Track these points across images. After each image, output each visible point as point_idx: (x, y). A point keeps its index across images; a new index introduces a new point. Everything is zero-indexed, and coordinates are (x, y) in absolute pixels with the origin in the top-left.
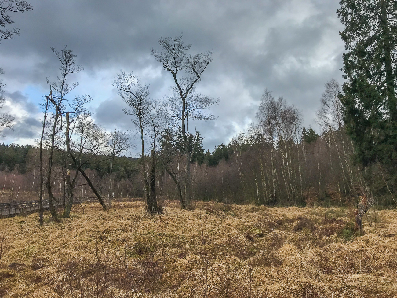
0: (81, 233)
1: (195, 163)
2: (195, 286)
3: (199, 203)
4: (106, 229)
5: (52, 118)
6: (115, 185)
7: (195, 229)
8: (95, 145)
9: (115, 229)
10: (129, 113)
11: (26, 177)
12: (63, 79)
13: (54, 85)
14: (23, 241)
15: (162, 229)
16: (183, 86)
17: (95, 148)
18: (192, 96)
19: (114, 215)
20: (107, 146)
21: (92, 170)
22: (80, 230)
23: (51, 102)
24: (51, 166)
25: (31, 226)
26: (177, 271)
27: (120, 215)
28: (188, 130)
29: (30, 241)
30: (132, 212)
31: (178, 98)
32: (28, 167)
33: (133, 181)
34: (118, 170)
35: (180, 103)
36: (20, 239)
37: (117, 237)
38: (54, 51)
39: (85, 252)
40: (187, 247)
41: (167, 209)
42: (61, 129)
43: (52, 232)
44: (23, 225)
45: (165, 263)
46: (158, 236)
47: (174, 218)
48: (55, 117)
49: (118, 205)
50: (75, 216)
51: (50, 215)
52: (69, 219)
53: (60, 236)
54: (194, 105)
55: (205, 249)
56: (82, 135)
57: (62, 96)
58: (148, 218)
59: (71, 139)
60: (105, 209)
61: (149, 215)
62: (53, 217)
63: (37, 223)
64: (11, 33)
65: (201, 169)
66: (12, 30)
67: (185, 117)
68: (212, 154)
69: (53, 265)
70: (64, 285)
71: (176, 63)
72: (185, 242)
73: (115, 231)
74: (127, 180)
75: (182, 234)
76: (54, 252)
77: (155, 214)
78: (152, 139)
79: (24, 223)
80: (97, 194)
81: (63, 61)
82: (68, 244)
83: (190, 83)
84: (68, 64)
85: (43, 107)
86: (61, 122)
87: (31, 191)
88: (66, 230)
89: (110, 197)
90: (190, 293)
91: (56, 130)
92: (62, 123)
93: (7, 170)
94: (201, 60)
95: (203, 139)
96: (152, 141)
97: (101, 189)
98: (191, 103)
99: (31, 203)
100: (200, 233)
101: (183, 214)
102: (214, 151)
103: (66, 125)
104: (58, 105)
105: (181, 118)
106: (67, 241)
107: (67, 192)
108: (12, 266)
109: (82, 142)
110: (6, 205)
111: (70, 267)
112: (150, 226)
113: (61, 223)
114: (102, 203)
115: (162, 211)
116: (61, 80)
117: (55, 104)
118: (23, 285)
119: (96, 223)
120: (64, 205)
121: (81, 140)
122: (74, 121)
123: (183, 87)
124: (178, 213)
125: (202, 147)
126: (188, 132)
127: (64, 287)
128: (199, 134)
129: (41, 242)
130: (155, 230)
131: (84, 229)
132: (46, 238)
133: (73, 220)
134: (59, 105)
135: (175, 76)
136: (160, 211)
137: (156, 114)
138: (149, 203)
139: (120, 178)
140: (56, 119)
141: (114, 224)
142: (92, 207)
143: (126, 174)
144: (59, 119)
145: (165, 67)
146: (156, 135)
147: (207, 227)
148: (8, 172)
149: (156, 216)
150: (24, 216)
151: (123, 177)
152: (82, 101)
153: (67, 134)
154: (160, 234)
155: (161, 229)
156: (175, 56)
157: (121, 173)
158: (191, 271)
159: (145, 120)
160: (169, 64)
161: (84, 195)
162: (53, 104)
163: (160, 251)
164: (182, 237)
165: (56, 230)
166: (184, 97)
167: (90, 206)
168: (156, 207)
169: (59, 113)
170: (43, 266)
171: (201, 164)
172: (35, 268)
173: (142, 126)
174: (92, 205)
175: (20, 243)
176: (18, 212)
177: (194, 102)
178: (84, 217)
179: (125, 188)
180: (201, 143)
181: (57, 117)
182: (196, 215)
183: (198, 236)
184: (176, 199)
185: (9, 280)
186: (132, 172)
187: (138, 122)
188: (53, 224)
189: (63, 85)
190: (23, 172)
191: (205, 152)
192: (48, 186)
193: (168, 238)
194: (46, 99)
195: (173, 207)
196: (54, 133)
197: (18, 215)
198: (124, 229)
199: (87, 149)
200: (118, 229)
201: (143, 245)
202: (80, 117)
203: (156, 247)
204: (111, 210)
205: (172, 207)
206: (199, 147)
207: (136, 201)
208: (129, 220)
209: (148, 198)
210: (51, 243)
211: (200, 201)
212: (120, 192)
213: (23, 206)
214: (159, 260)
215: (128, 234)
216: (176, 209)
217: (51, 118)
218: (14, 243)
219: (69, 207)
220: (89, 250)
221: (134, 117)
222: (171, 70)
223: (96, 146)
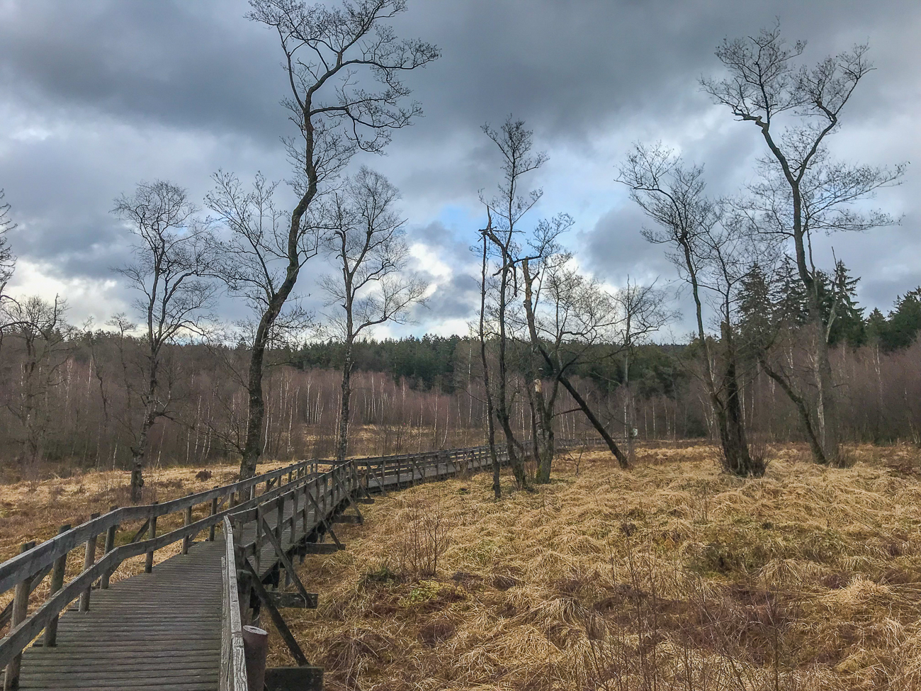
0: (579, 516)
1: (839, 345)
2: (886, 662)
3: (862, 450)
4: (633, 511)
5: (497, 274)
6: (638, 410)
7: (864, 517)
8: (587, 323)
9: (654, 510)
10: (658, 239)
11: (457, 401)
12: (510, 189)
13: (495, 205)
14: (471, 530)
15: (771, 513)
16: (791, 150)
17: (589, 328)
18: (819, 172)
19: (648, 479)
20: (614, 321)
21: (583, 377)
22: (578, 510)
23: (491, 241)
24: (504, 373)
25: (481, 499)
26: (828, 619)
27: (661, 477)
28: (812, 263)
29: (482, 529)
30: (689, 472)
31: (777, 183)
32: (458, 379)
33: (679, 400)
34: (642, 376)
35: (786, 195)
36: (464, 525)
37: (662, 529)
38: (489, 132)
39: (595, 560)
40: (847, 560)
41: (777, 464)
42: (516, 296)
43: (520, 513)
44: (465, 496)
45: (789, 597)
46: (761, 531)
47: (801, 487)
48: (502, 271)
49: (652, 456)
50: (563, 481)
51: (513, 478)
52: (550, 486)
53: (538, 523)
54: (826, 194)
55: (900, 570)
56: (557, 304)
57: (512, 225)
58: (730, 485)
59: (535, 315)
60: (624, 463)
61: (732, 480)
62: (518, 481)
63: (490, 494)
64: (407, 115)
65: (858, 360)
66: (408, 109)
67: (802, 229)
68: (887, 319)
69: (534, 582)
70: (562, 626)
71: (766, 98)
72: (839, 548)
73: (655, 514)
74: (665, 396)
75: (826, 528)
76: (532, 556)
77: (746, 477)
78: (721, 295)
79: (467, 493)
80: (602, 431)
81: (506, 148)
82: (556, 540)
83: (810, 141)
84: (517, 155)
85: (478, 254)
86: (515, 280)
87: (469, 428)
88: (549, 508)
89: (631, 436)
90: (873, 679)
91: (506, 299)
92: (516, 283)
93: (421, 388)
94: (838, 75)
95: (856, 281)
96: (721, 301)
97: (609, 420)
98: (816, 192)
99: (472, 452)
100: (880, 527)
101: (821, 478)
102: (895, 310)
103: (524, 286)
104: (505, 246)
105: (793, 232)
106: (555, 534)
107: (541, 427)
108: (458, 578)
109: (560, 318)
110: (428, 457)
111: (568, 589)
112: (737, 506)
113: (536, 495)
114: (615, 451)
115: (763, 469)
116: (506, 192)
117: (499, 245)
118: (483, 620)
119: (609, 496)
120: (537, 455)
121: (557, 315)
122: (540, 276)
123: (791, 153)
124: (808, 474)
125: (854, 303)
126: (813, 266)
127: (564, 632)
128: (843, 270)
129: (503, 532)
130: (752, 515)
131: (585, 507)
132: (512, 526)
133: (560, 489)
134: (507, 245)
135: (765, 132)
136: (758, 468)
137: (725, 233)
138: (728, 451)
139: (648, 393)
140: (504, 276)
141: (651, 499)
142: (594, 461)
143: (661, 382)
144: (509, 274)
145: (737, 114)
146: (730, 285)
147: (899, 510)
148: (424, 391)
149: (749, 482)
150: (464, 479)
151: (653, 390)
152: (553, 230)
153: (528, 304)
154: (767, 526)
155: (766, 512)
156: (762, 81)
157: (649, 383)
158: (867, 622)
159: (699, 252)
160: (748, 102)
161: (572, 434)
162: (497, 245)
163: (771, 566)
164: (829, 534)
165: (529, 509)
166: (795, 179)
167: (588, 457)
168: (747, 460)
169: (508, 262)
170: (515, 583)
171: (859, 347)
172: (502, 585)
173: (693, 266)
174: (594, 455)
175: (466, 532)
176: (451, 470)
177: (826, 186)
178: (581, 481)
179: (661, 417)
180: (851, 293)
181: (506, 270)
182: (861, 480)
183: (876, 535)
184: (796, 439)
185: (457, 606)
186: (675, 379)
187: (682, 259)
188: (520, 497)
189: (511, 200)
190: (449, 390)
191: (866, 315)
192: (502, 416)
193: (791, 537)
194: (482, 236)
195: (791, 459)
196: (503, 306)
197: (453, 475)
198: (675, 510)
199: (571, 333)
200: (661, 511)
201: (727, 549)
202: (549, 265)
203: (761, 556)
204: (639, 467)
205: (788, 461)
206: (845, 303)
207: (692, 445)
208: (683, 489)
209: (724, 437)
210: (522, 537)
211: (865, 443)
212: (650, 425)
213: (459, 458)
214: (773, 588)
215: (686, 523)
216: (799, 466)
217: (494, 275)
218: (454, 533)
219: (547, 461)
220: (601, 555)
221: (671, 247)
222: (753, 118)
223: (590, 324)
